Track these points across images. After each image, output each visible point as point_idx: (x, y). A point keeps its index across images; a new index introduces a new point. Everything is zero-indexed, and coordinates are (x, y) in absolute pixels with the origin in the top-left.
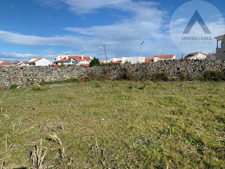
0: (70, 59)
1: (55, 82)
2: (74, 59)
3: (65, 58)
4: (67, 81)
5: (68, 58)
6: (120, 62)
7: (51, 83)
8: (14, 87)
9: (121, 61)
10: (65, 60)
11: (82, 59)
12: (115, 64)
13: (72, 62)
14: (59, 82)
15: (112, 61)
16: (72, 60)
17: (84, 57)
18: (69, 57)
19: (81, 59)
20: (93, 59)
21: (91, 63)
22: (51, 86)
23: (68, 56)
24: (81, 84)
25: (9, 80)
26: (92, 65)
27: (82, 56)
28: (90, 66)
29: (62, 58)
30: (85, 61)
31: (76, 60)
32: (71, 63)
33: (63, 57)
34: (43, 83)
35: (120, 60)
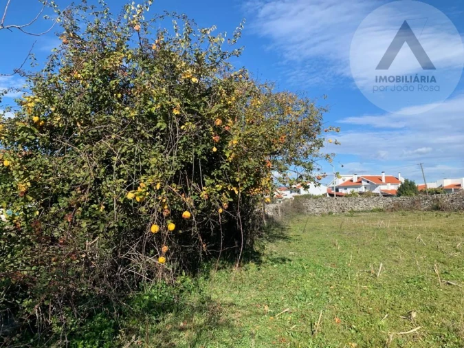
0: (361, 182)
1: (362, 211)
2: (368, 182)
3: (352, 181)
4: (372, 211)
5: (356, 181)
6: (458, 187)
7: (359, 212)
8: (330, 213)
9: (460, 185)
10: (351, 184)
11: (384, 181)
12: (448, 190)
13: (363, 187)
14: (366, 211)
15: (441, 186)
16: (364, 183)
17: (386, 178)
18: (358, 178)
19: (381, 180)
20: (403, 182)
21: (399, 189)
22: (360, 214)
23: (357, 176)
24: (388, 213)
25: (327, 208)
26: (402, 192)
27: (383, 176)
28: (399, 195)
29: (346, 181)
30: (389, 184)
31: (371, 183)
32: (362, 189)
33: (348, 178)
34: (352, 211)
35: (459, 183)
